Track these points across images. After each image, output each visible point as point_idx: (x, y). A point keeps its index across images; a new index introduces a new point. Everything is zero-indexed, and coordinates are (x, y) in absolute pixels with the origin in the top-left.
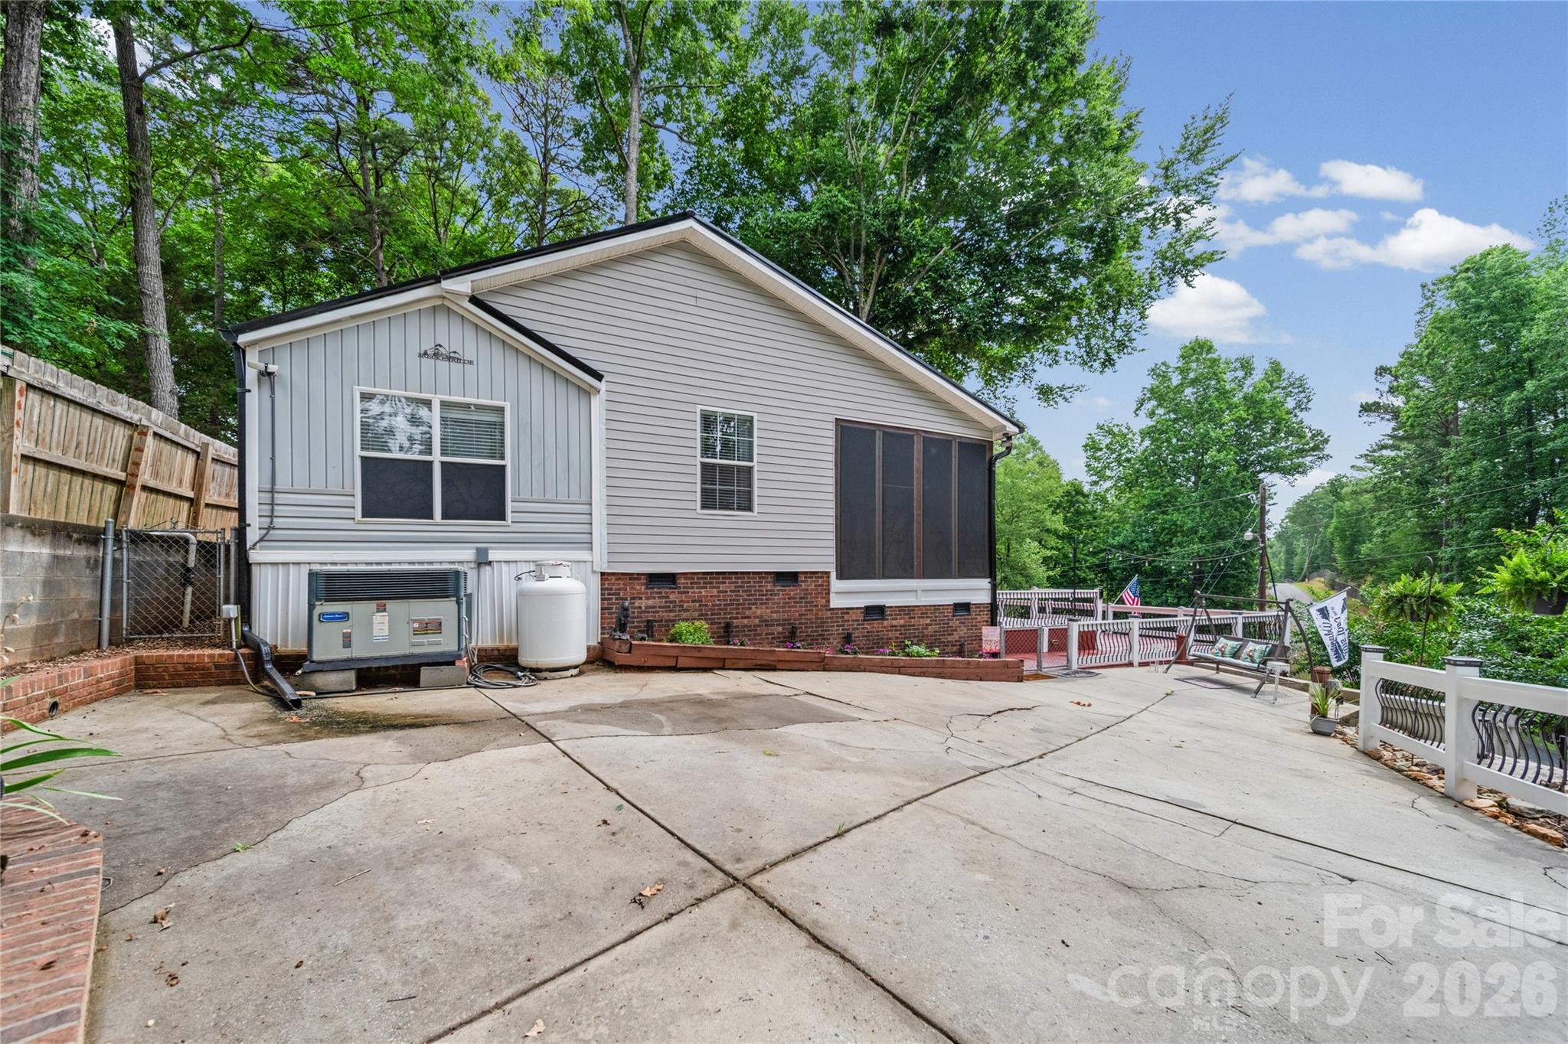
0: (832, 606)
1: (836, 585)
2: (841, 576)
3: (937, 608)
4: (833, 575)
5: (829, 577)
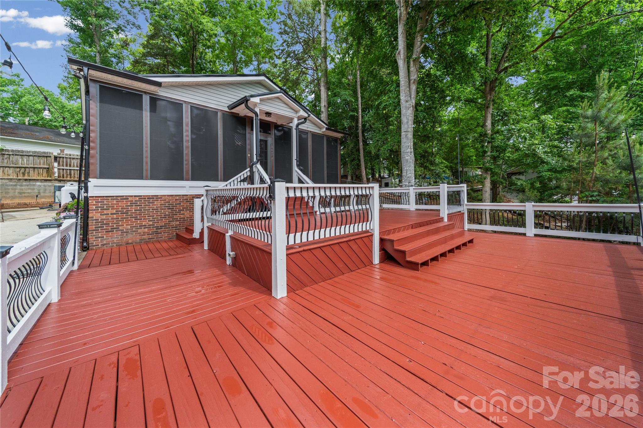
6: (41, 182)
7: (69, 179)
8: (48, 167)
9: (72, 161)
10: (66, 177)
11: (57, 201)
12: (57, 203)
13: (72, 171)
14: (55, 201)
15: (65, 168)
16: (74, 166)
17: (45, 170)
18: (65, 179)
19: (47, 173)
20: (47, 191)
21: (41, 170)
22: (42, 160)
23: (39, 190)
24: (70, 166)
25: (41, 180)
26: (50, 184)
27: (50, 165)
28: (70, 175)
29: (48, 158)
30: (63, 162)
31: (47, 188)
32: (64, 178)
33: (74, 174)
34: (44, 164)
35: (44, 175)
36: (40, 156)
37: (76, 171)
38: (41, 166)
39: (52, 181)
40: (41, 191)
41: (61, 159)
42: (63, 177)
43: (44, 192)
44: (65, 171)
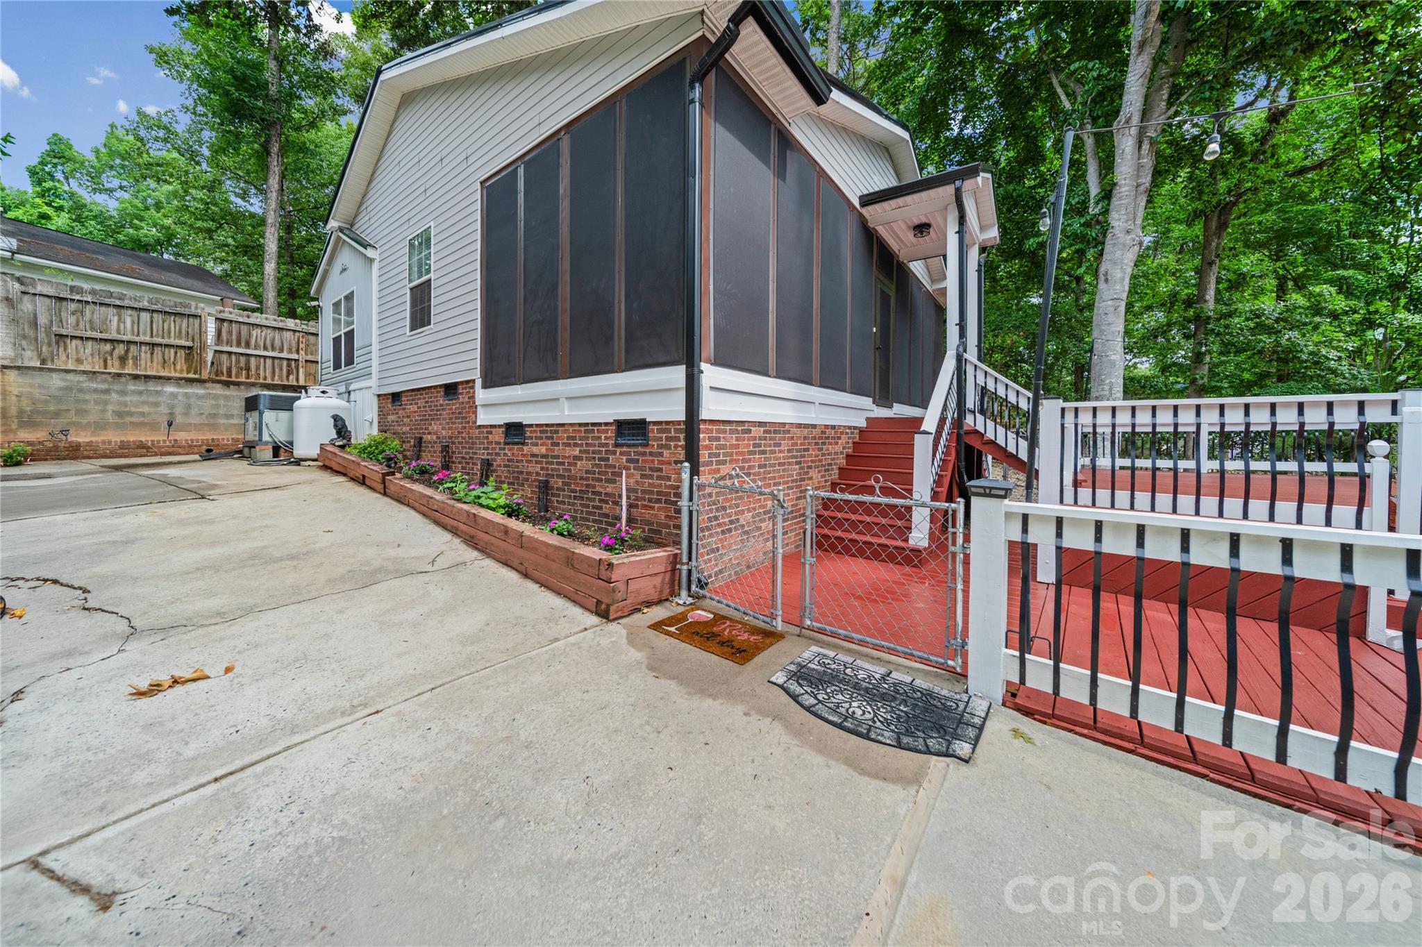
0: (479, 423)
1: (481, 395)
2: (487, 385)
3: (590, 427)
4: (479, 383)
5: (473, 387)
6: (179, 385)
7: (243, 379)
8: (189, 344)
9: (254, 333)
10: (237, 376)
11: (266, 438)
12: (267, 443)
13: (253, 360)
14: (260, 440)
15: (234, 349)
16: (256, 348)
17: (181, 353)
18: (233, 379)
19: (187, 360)
20: (194, 412)
21: (172, 351)
22: (172, 324)
23: (172, 407)
24: (248, 345)
25: (178, 381)
26: (201, 391)
27: (197, 337)
28: (248, 369)
29: (191, 320)
30: (230, 333)
31: (193, 401)
32: (230, 377)
33: (258, 368)
34: (179, 336)
35: (178, 367)
36: (170, 314)
37: (262, 360)
38: (172, 341)
39: (208, 385)
40: (178, 410)
41: (225, 324)
42: (229, 375)
43: (186, 414)
44: (233, 357)
